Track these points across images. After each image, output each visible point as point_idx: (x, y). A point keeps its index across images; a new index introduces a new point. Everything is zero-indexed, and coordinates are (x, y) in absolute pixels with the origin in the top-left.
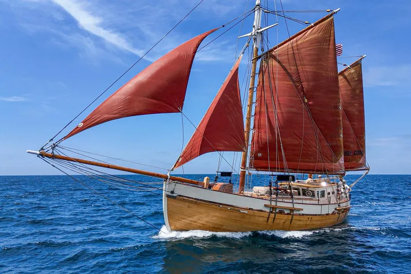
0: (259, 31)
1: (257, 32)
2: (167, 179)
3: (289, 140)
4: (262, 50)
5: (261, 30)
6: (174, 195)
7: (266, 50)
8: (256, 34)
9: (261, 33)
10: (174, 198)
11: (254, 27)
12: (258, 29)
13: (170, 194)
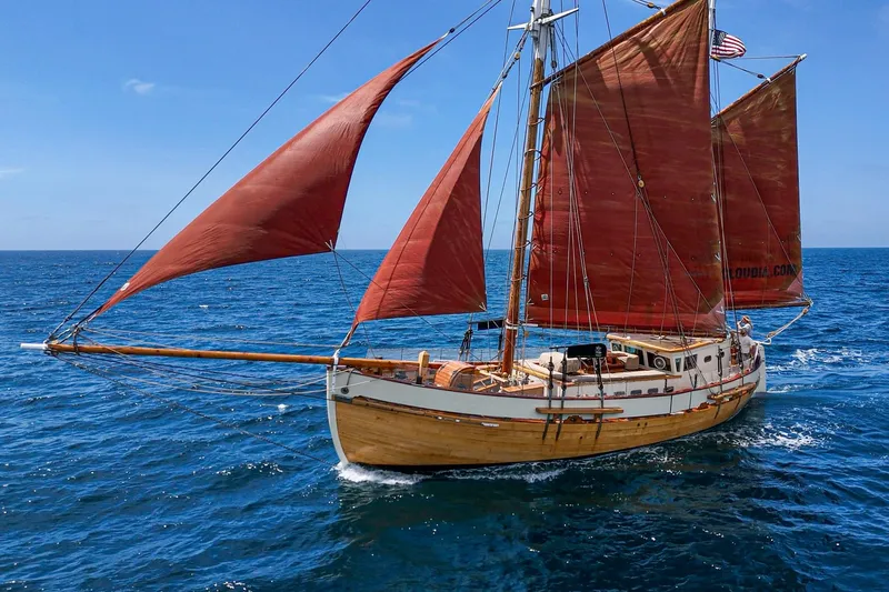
0: (545, 20)
1: (541, 24)
2: (333, 365)
3: (604, 269)
4: (554, 64)
5: (551, 18)
6: (350, 395)
7: (561, 67)
8: (537, 28)
9: (550, 24)
10: (349, 401)
11: (533, 11)
12: (543, 16)
13: (340, 394)
